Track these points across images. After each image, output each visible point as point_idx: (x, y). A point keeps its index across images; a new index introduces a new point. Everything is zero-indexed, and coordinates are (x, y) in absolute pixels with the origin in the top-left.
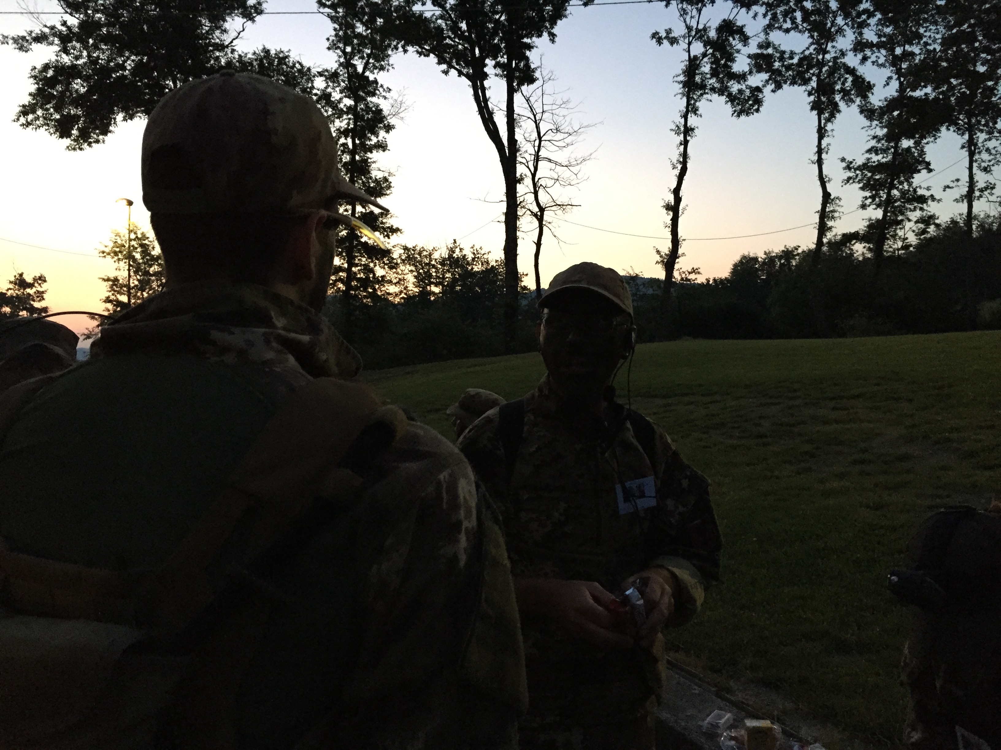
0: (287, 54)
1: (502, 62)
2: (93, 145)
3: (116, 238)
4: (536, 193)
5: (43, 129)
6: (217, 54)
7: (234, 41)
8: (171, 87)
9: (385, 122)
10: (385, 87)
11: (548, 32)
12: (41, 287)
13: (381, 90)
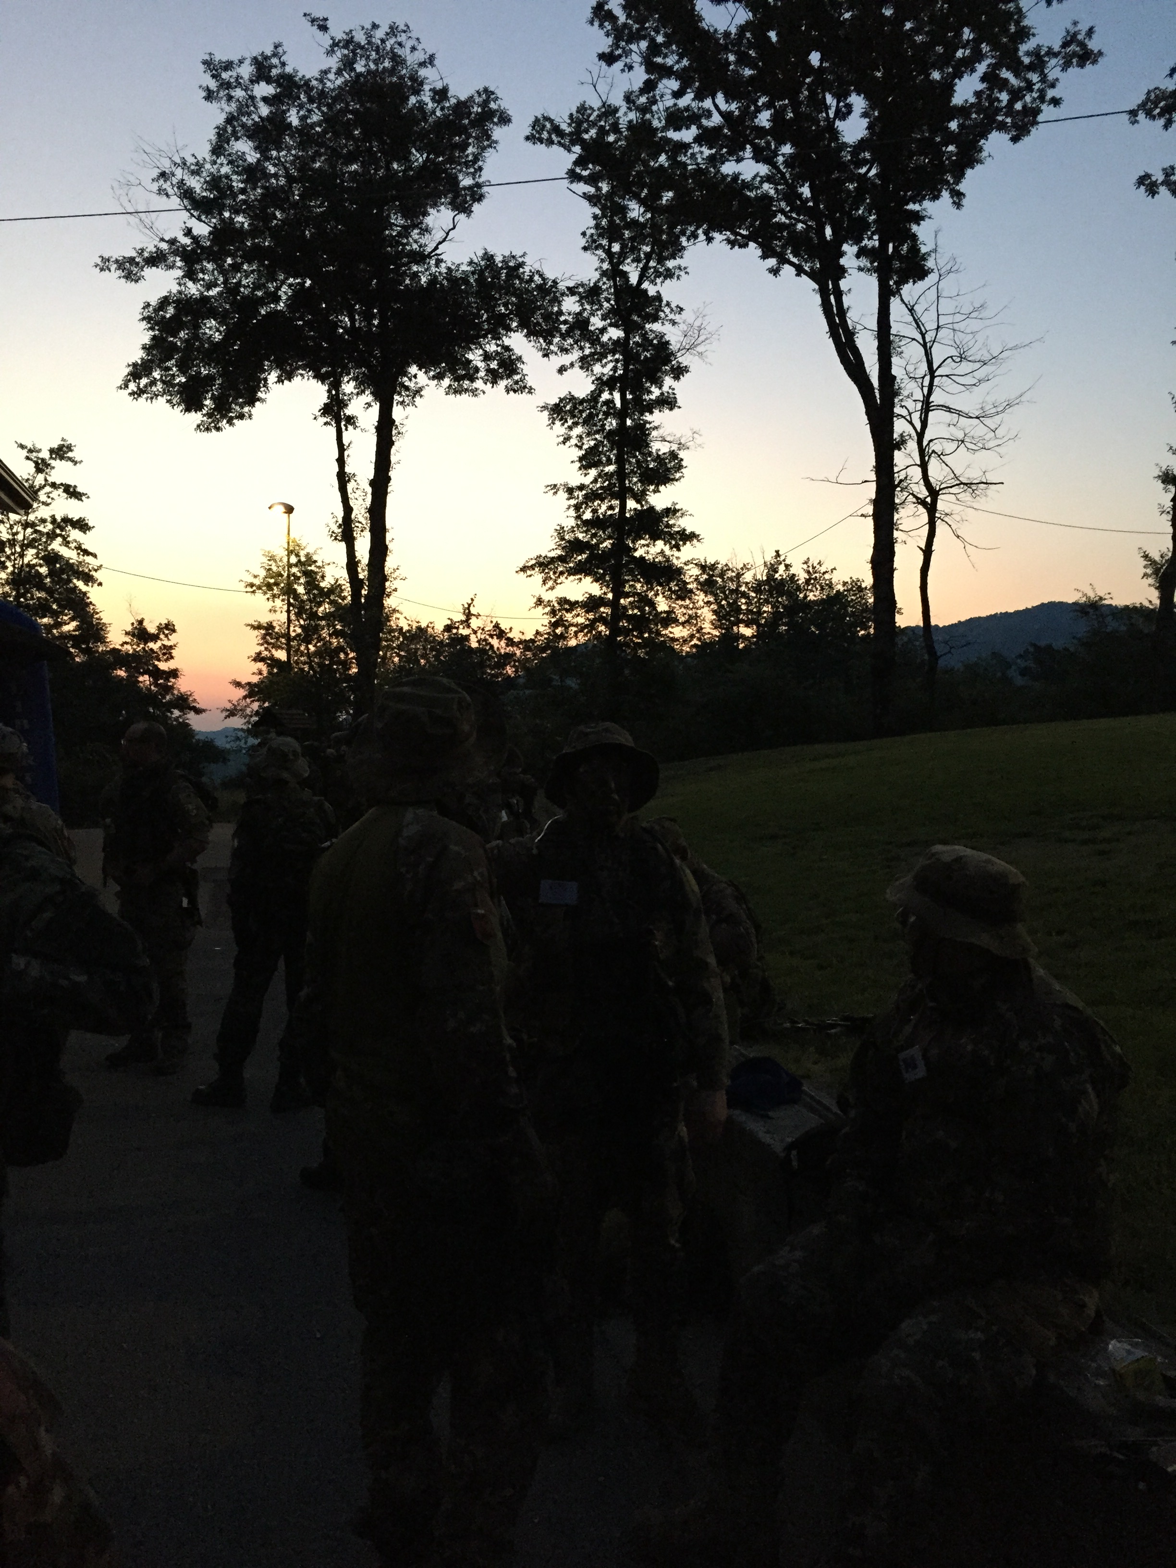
0: (520, 260)
1: (869, 247)
2: (235, 421)
3: (270, 563)
4: (924, 466)
5: (162, 400)
6: (415, 268)
7: (439, 246)
8: (346, 325)
9: (673, 363)
10: (673, 305)
11: (951, 190)
12: (169, 639)
13: (667, 310)
